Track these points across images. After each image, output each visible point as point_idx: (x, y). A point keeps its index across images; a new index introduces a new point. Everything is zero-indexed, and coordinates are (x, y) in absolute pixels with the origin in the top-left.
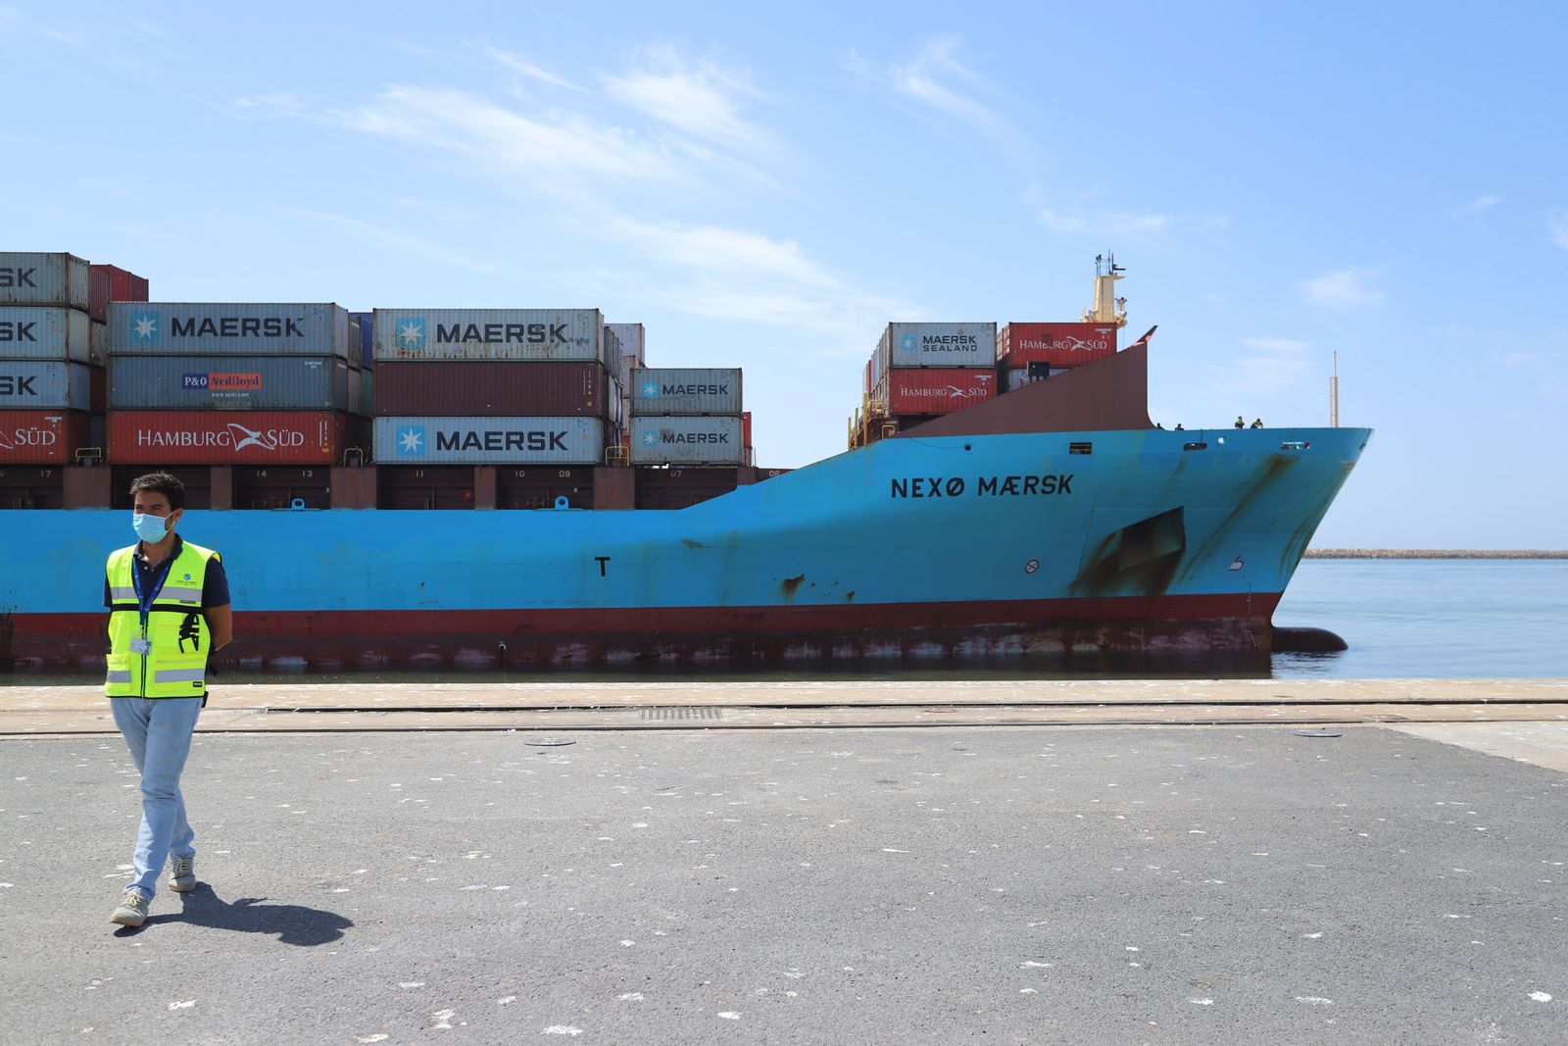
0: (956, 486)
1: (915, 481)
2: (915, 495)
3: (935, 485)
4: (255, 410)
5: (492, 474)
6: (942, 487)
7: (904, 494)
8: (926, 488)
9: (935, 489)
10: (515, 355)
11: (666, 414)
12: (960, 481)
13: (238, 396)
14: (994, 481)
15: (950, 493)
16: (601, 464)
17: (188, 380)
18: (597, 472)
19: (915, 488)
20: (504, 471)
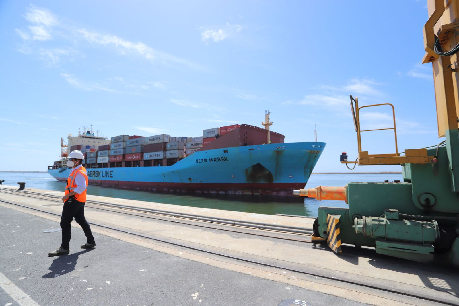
0: (206, 160)
1: (199, 160)
2: (199, 162)
3: (202, 160)
4: (135, 153)
5: (153, 161)
6: (203, 161)
7: (198, 162)
8: (201, 161)
9: (202, 161)
10: (156, 143)
11: (170, 150)
12: (206, 159)
13: (133, 151)
14: (212, 159)
15: (205, 161)
16: (163, 159)
17: (131, 150)
18: (163, 160)
19: (199, 161)
20: (155, 160)
